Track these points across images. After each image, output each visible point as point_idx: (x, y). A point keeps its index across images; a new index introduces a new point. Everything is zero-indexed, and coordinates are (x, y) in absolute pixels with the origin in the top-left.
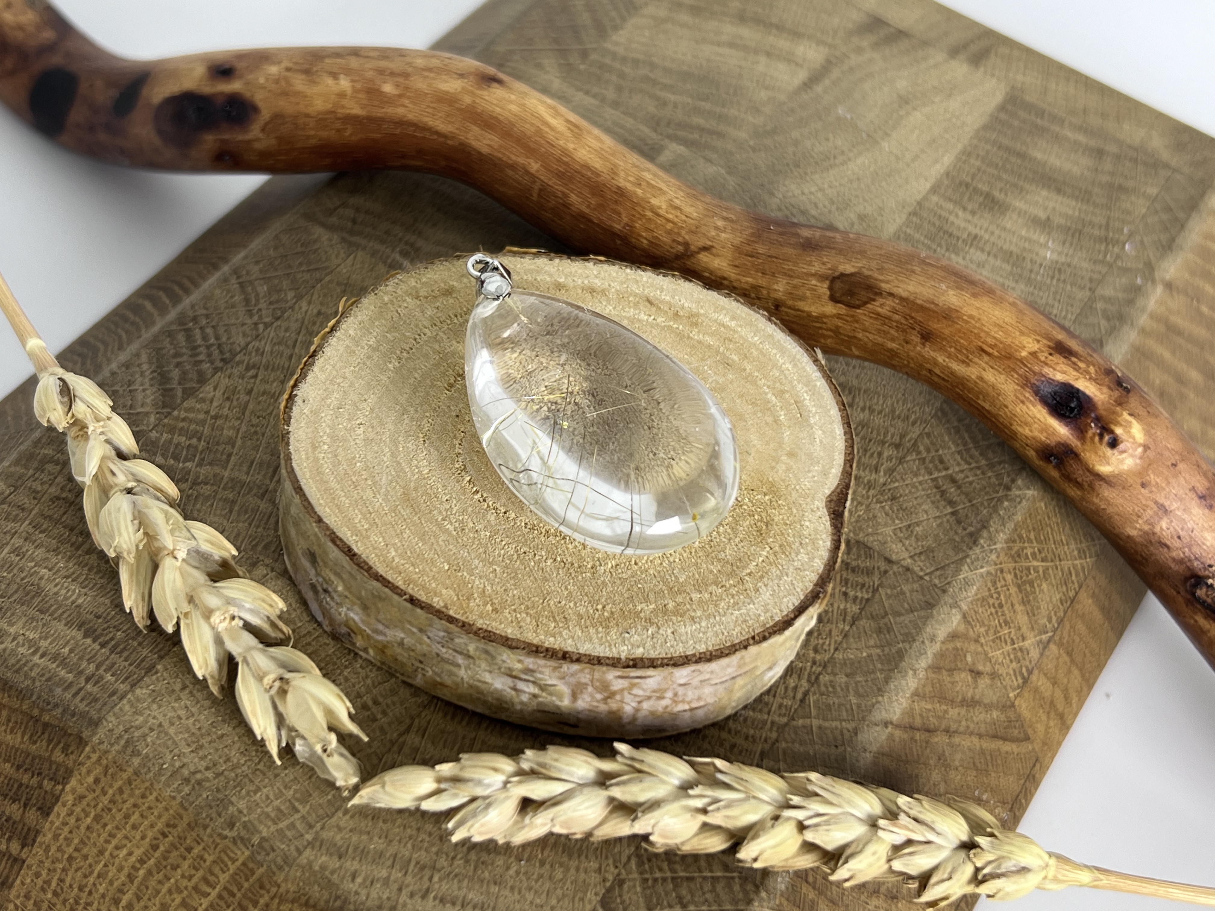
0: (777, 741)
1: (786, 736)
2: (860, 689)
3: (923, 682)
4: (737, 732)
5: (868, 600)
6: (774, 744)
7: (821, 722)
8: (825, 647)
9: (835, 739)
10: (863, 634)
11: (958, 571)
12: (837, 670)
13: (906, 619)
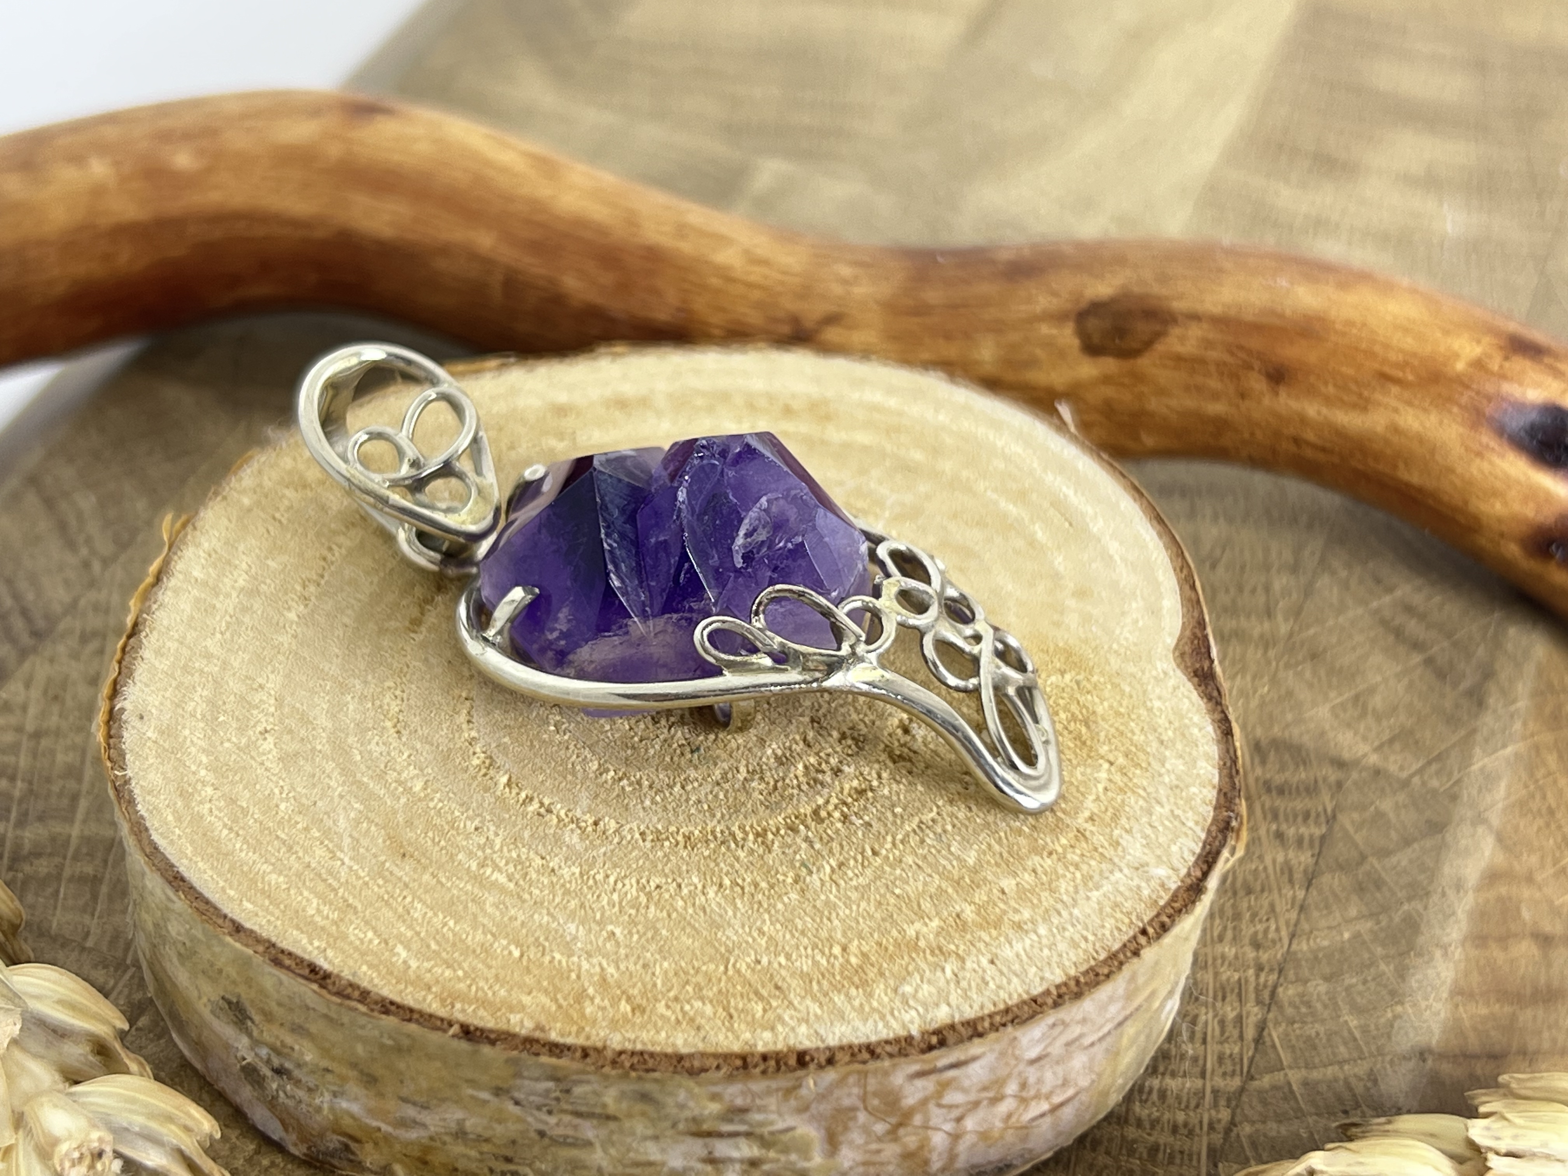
0: (1233, 1123)
1: (1248, 1111)
2: (1359, 1000)
3: (1462, 965)
4: (1154, 1123)
5: (1323, 838)
6: (1228, 1131)
7: (1304, 1072)
8: (1272, 935)
9: (1340, 1099)
10: (1331, 900)
11: (1466, 761)
12: (1305, 972)
13: (1402, 859)
